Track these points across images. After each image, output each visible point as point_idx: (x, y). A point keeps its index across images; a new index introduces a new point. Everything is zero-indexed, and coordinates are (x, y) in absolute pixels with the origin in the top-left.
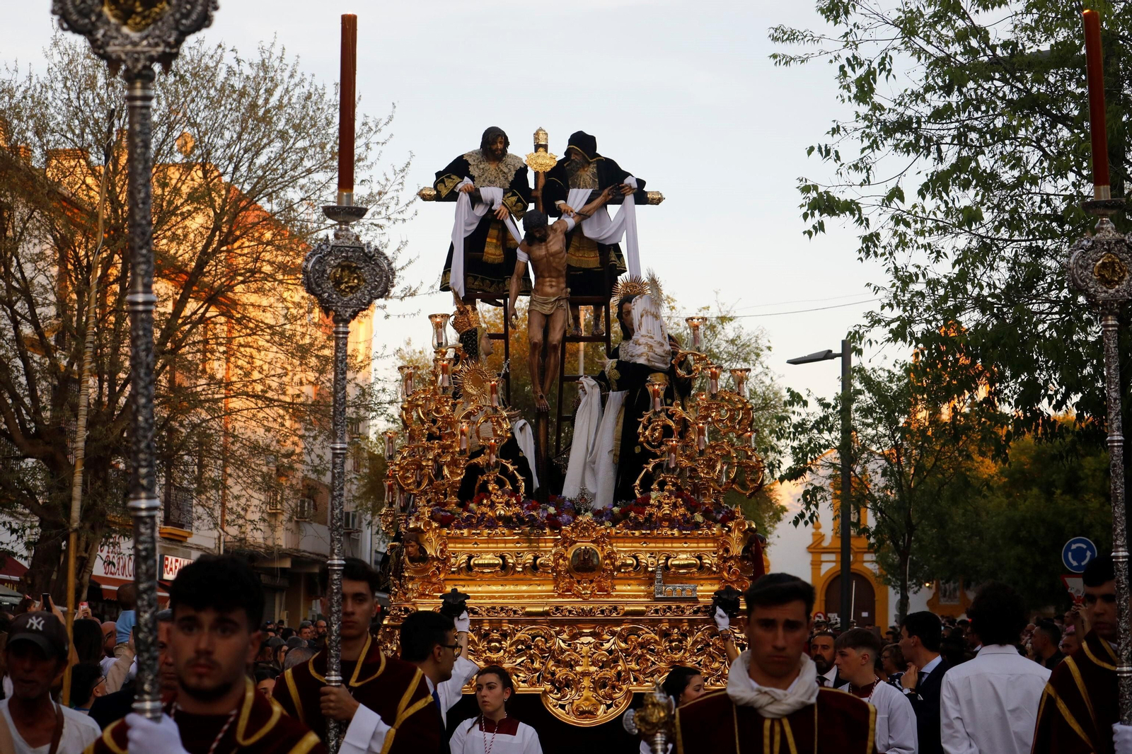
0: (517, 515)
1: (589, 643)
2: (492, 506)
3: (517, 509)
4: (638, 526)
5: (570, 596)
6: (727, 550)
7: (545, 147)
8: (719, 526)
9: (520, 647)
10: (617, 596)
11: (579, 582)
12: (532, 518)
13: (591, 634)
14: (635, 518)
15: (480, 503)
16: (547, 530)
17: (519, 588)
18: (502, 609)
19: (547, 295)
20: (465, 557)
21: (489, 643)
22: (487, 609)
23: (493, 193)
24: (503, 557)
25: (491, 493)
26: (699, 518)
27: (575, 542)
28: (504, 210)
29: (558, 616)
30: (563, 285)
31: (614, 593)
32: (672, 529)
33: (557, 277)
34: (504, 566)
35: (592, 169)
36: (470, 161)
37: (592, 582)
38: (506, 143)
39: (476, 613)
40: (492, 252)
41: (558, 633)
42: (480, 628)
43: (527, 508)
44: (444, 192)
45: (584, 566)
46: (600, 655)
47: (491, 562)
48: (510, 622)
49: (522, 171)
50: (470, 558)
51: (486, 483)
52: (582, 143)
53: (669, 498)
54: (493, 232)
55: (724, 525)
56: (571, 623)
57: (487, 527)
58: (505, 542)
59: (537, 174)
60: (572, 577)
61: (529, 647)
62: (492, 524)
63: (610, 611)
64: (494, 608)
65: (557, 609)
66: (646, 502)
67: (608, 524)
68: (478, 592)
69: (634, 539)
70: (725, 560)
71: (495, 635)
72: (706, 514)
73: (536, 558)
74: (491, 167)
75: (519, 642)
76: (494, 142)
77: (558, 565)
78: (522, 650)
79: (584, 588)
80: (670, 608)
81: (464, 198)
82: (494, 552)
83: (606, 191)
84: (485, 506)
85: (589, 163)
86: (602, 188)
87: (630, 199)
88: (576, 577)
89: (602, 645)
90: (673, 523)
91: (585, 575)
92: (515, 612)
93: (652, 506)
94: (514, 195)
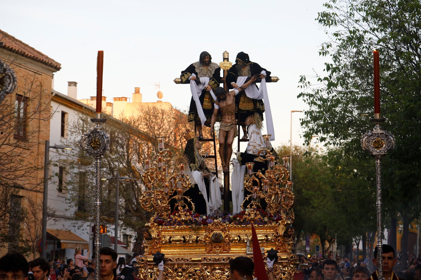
0: (190, 220)
1: (219, 273)
2: (179, 216)
3: (190, 217)
4: (240, 223)
5: (211, 253)
6: (277, 233)
7: (228, 59)
8: (275, 223)
9: (190, 275)
10: (231, 253)
11: (215, 247)
12: (196, 221)
13: (219, 269)
14: (239, 220)
15: (175, 215)
16: (202, 226)
17: (190, 250)
18: (182, 259)
19: (227, 122)
20: (168, 237)
21: (177, 273)
22: (176, 259)
23: (205, 79)
24: (184, 237)
25: (179, 211)
26: (266, 219)
27: (213, 231)
28: (209, 87)
29: (205, 262)
30: (234, 119)
32: (255, 224)
33: (231, 115)
34: (185, 241)
35: (248, 68)
36: (195, 66)
37: (220, 247)
38: (210, 58)
39: (171, 261)
40: (207, 104)
41: (206, 269)
42: (173, 267)
43: (194, 217)
44: (184, 80)
45: (217, 240)
46: (223, 278)
47: (179, 239)
48: (186, 264)
49: (218, 70)
50: (170, 238)
51: (178, 206)
52: (243, 57)
53: (253, 211)
54: (207, 95)
55: (277, 222)
56: (211, 265)
57: (177, 225)
58: (185, 231)
59: (224, 70)
60: (212, 245)
61: (194, 275)
62: (180, 223)
63: (227, 259)
64: (179, 259)
65: (205, 259)
66: (243, 213)
67: (227, 223)
68: (175, 252)
69: (239, 229)
70: (277, 237)
71: (180, 270)
72: (270, 218)
73: (197, 237)
74: (205, 69)
75: (190, 272)
76: (205, 58)
77: (206, 240)
78: (191, 276)
79: (217, 250)
81: (193, 81)
82: (180, 235)
83: (253, 77)
84: (177, 216)
85: (247, 65)
86: (251, 76)
87: (264, 80)
88: (214, 245)
89: (224, 273)
90: (255, 222)
91: (217, 244)
92: (187, 260)
93: (246, 215)
94: (213, 80)
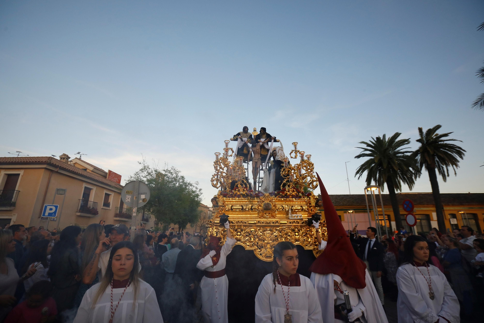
0: (246, 193)
1: (269, 233)
2: (239, 191)
3: (247, 192)
4: (283, 197)
5: (263, 218)
6: (310, 204)
7: (256, 131)
8: (307, 197)
9: (247, 234)
10: (277, 218)
11: (265, 214)
12: (251, 195)
13: (270, 230)
14: (282, 195)
15: (235, 190)
16: (255, 198)
17: (247, 216)
18: (241, 222)
19: (256, 158)
20: (231, 206)
21: (237, 233)
22: (237, 222)
23: (245, 139)
24: (242, 206)
25: (239, 187)
26: (300, 194)
27: (264, 201)
28: (247, 142)
29: (259, 224)
30: (260, 156)
31: (276, 217)
32: (293, 198)
33: (258, 154)
34: (242, 209)
35: (265, 135)
36: (241, 133)
37: (269, 214)
38: (248, 130)
39: (233, 223)
40: (245, 151)
41: (259, 230)
42: (234, 228)
43: (249, 192)
44: (235, 138)
45: (267, 209)
46: (272, 237)
47: (238, 208)
48: (244, 226)
49: (251, 135)
50: (232, 206)
51: (237, 185)
52: (263, 130)
53: (291, 189)
54: (245, 148)
55: (308, 197)
56: (263, 226)
57: (237, 197)
58: (243, 202)
59: (254, 136)
60: (263, 212)
61: (250, 234)
62: (239, 196)
63: (276, 223)
64: (239, 221)
65: (259, 222)
66: (285, 190)
67: (274, 196)
68: (235, 217)
69: (282, 201)
70: (310, 207)
71: (239, 230)
72: (302, 193)
73: (252, 206)
74: (245, 135)
75: (247, 232)
76: (245, 129)
77: (259, 208)
78: (247, 235)
79: (267, 215)
80: (294, 222)
81: (239, 140)
82: (239, 205)
83: (268, 139)
84: (237, 191)
85: (265, 134)
86: (267, 139)
87: (273, 141)
88: (265, 212)
89: (273, 234)
90: (293, 196)
91: (267, 211)
92: (245, 223)
93: (287, 191)
94: (249, 139)
